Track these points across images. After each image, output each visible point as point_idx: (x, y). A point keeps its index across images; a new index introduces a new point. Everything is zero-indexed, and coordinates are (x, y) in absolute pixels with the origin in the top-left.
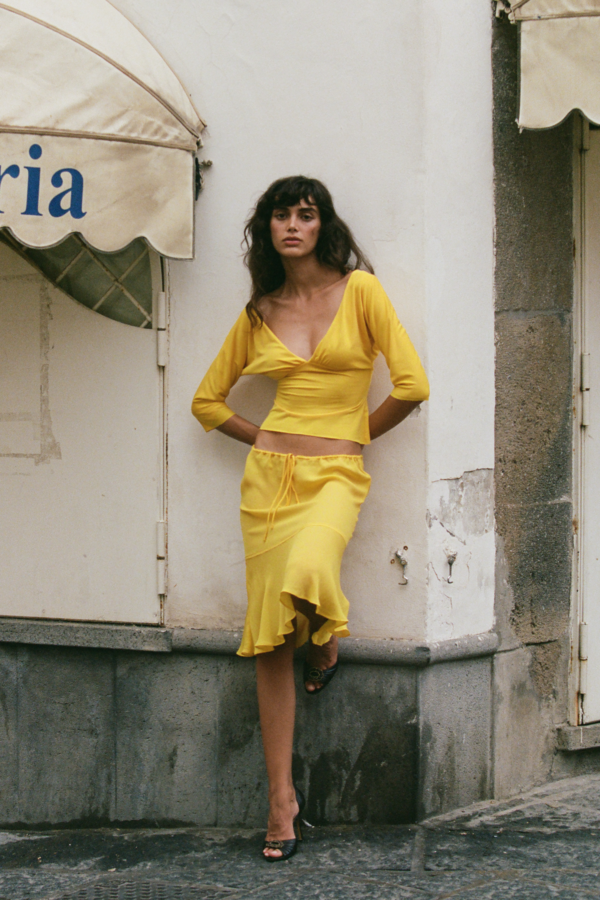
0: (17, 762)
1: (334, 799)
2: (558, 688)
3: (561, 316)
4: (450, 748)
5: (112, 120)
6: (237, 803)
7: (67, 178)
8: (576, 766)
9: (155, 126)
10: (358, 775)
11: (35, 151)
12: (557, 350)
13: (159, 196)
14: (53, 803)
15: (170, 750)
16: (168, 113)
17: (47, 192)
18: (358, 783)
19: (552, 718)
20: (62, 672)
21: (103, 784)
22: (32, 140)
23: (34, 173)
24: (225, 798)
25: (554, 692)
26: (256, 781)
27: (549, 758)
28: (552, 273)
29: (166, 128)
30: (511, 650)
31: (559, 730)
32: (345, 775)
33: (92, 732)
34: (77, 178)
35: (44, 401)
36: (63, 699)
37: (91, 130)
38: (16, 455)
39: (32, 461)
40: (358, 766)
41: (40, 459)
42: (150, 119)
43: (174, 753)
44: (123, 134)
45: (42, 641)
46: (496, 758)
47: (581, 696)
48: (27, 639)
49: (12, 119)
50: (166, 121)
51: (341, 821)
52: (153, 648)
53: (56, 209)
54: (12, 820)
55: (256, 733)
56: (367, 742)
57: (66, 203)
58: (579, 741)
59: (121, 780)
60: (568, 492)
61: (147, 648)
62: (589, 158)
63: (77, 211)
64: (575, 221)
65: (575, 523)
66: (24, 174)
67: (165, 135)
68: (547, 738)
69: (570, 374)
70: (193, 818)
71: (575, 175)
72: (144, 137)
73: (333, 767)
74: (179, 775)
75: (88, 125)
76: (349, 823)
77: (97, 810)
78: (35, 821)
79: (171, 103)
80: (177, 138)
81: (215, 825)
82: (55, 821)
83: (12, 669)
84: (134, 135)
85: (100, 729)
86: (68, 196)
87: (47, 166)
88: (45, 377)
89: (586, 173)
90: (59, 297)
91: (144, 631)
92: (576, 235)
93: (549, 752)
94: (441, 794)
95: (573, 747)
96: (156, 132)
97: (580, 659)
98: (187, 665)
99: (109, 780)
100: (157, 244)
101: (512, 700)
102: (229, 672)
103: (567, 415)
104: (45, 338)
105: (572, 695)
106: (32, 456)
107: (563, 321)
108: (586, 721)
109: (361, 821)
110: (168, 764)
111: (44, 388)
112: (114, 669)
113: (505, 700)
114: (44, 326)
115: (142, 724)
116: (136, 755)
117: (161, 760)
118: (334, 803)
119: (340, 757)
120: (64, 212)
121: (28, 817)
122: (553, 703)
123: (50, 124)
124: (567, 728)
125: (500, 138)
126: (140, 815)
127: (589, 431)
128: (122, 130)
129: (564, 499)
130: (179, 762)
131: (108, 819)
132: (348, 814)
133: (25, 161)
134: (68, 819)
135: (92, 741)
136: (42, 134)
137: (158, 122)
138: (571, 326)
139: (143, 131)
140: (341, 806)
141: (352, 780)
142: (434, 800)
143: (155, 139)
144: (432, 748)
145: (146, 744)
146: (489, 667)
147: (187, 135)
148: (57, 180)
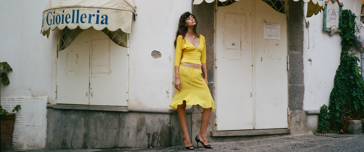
0: (103, 135)
1: (156, 142)
2: (211, 123)
3: (211, 45)
4: (179, 132)
5: (115, 6)
6: (139, 143)
7: (105, 17)
8: (216, 140)
9: (124, 7)
10: (160, 137)
11: (98, 11)
12: (210, 52)
13: (124, 20)
14: (109, 144)
15: (128, 132)
16: (127, 4)
17: (100, 19)
18: (160, 139)
19: (209, 129)
20: (111, 116)
21: (117, 139)
22: (98, 9)
23: (98, 16)
24: (138, 142)
25: (210, 124)
26: (143, 138)
27: (208, 138)
28: (208, 36)
29: (127, 7)
30: (197, 113)
31: (211, 132)
32: (158, 137)
33: (116, 129)
34: (107, 17)
35: (109, 62)
36: (111, 122)
37: (110, 7)
38: (104, 73)
39: (107, 74)
40: (160, 135)
41: (108, 74)
42: (123, 5)
43: (129, 133)
44: (117, 8)
45: (107, 110)
46: (192, 136)
47: (216, 125)
48: (105, 110)
49: (94, 5)
50: (127, 6)
51: (157, 147)
52: (125, 111)
53: (102, 23)
54: (102, 147)
55: (143, 128)
56: (161, 130)
57: (104, 22)
58: (215, 134)
59: (120, 138)
60: (213, 81)
61: (124, 111)
62: (218, 12)
63: (106, 23)
64: (215, 25)
65: (215, 88)
66: (96, 16)
67: (126, 9)
68: (208, 133)
69: (213, 56)
70: (132, 146)
71: (215, 16)
72: (121, 9)
73: (156, 135)
74: (130, 137)
75: (109, 6)
76: (158, 147)
77: (116, 145)
78: (106, 147)
79: (129, 3)
80: (129, 9)
81: (136, 148)
82: (109, 147)
83: (103, 116)
84: (119, 9)
85: (117, 128)
86: (105, 20)
87: (100, 14)
88: (109, 58)
89: (217, 15)
90: (112, 42)
91: (124, 107)
92: (215, 28)
93: (208, 136)
94: (177, 142)
95: (213, 135)
96: (124, 8)
97: (216, 117)
98: (131, 114)
99: (118, 139)
100: (123, 30)
101: (197, 124)
102: (139, 116)
103: (212, 65)
104: (109, 50)
105: (214, 125)
106: (107, 73)
107: (211, 46)
108: (218, 130)
109: (160, 147)
110: (128, 135)
111: (109, 60)
112: (119, 116)
113: (195, 123)
114: (109, 48)
115: (124, 127)
116: (123, 133)
117: (127, 134)
118: (156, 143)
119: (157, 133)
120: (103, 23)
121: (105, 147)
122: (209, 126)
123: (101, 6)
124: (213, 131)
125: (193, 7)
126: (123, 146)
127: (217, 68)
128: (116, 7)
129: (212, 82)
130: (130, 135)
131: (118, 147)
132: (158, 145)
133: (96, 13)
134: (111, 147)
135: (116, 130)
136: (99, 8)
137: (125, 6)
138: (213, 47)
139: (121, 8)
140: (157, 144)
141: (159, 138)
142: (175, 143)
143: (124, 9)
144: (174, 131)
145: (124, 131)
146: (190, 116)
147: (131, 9)
148: (102, 17)
